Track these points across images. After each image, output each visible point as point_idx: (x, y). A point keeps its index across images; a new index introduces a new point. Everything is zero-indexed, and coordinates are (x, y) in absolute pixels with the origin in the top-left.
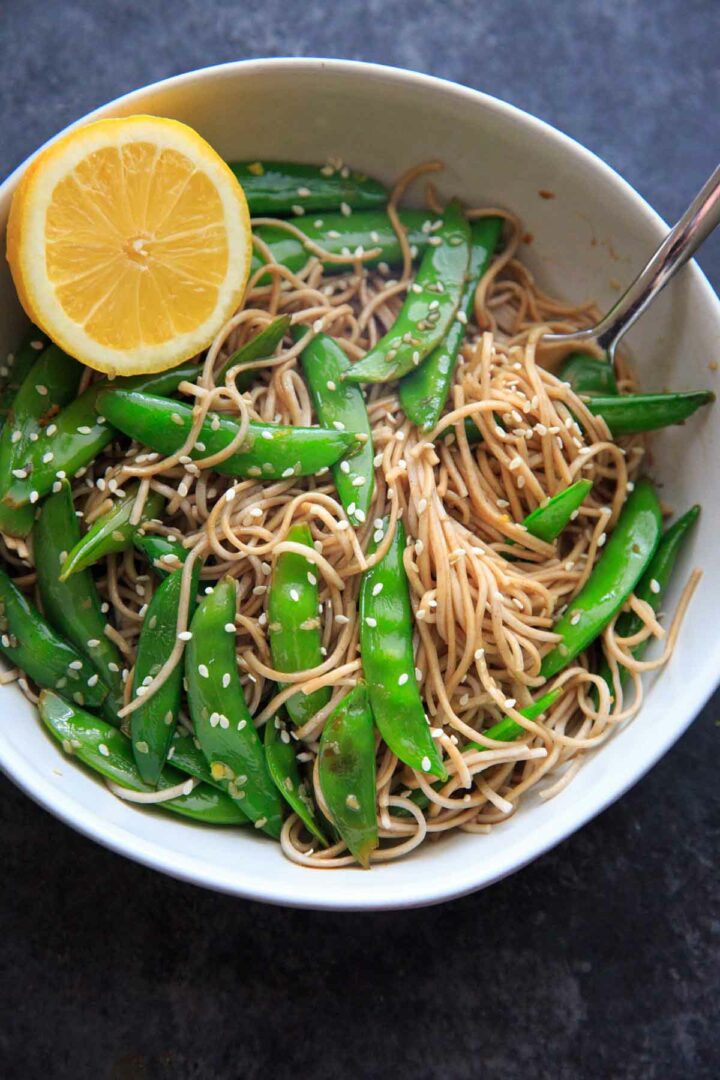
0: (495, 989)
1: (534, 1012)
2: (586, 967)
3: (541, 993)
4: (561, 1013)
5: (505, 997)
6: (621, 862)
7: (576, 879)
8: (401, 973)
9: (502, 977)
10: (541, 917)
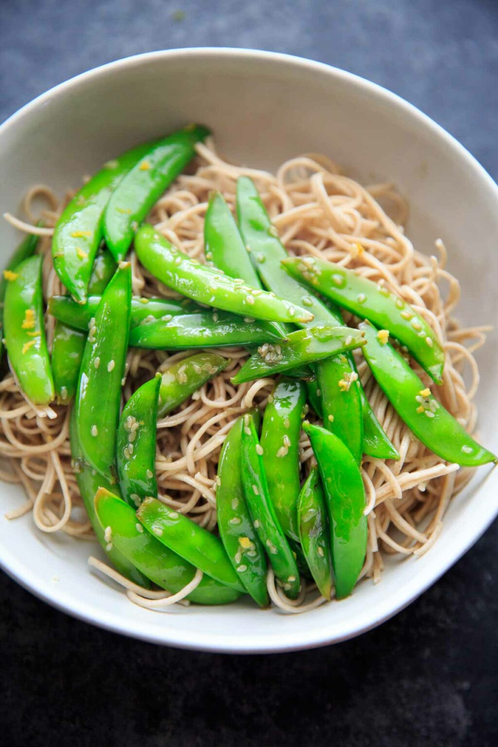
0: (400, 710)
1: (432, 724)
2: (466, 685)
3: (434, 709)
4: (451, 722)
5: (409, 715)
6: (481, 605)
7: (448, 621)
8: (329, 706)
9: (404, 700)
10: (427, 653)
